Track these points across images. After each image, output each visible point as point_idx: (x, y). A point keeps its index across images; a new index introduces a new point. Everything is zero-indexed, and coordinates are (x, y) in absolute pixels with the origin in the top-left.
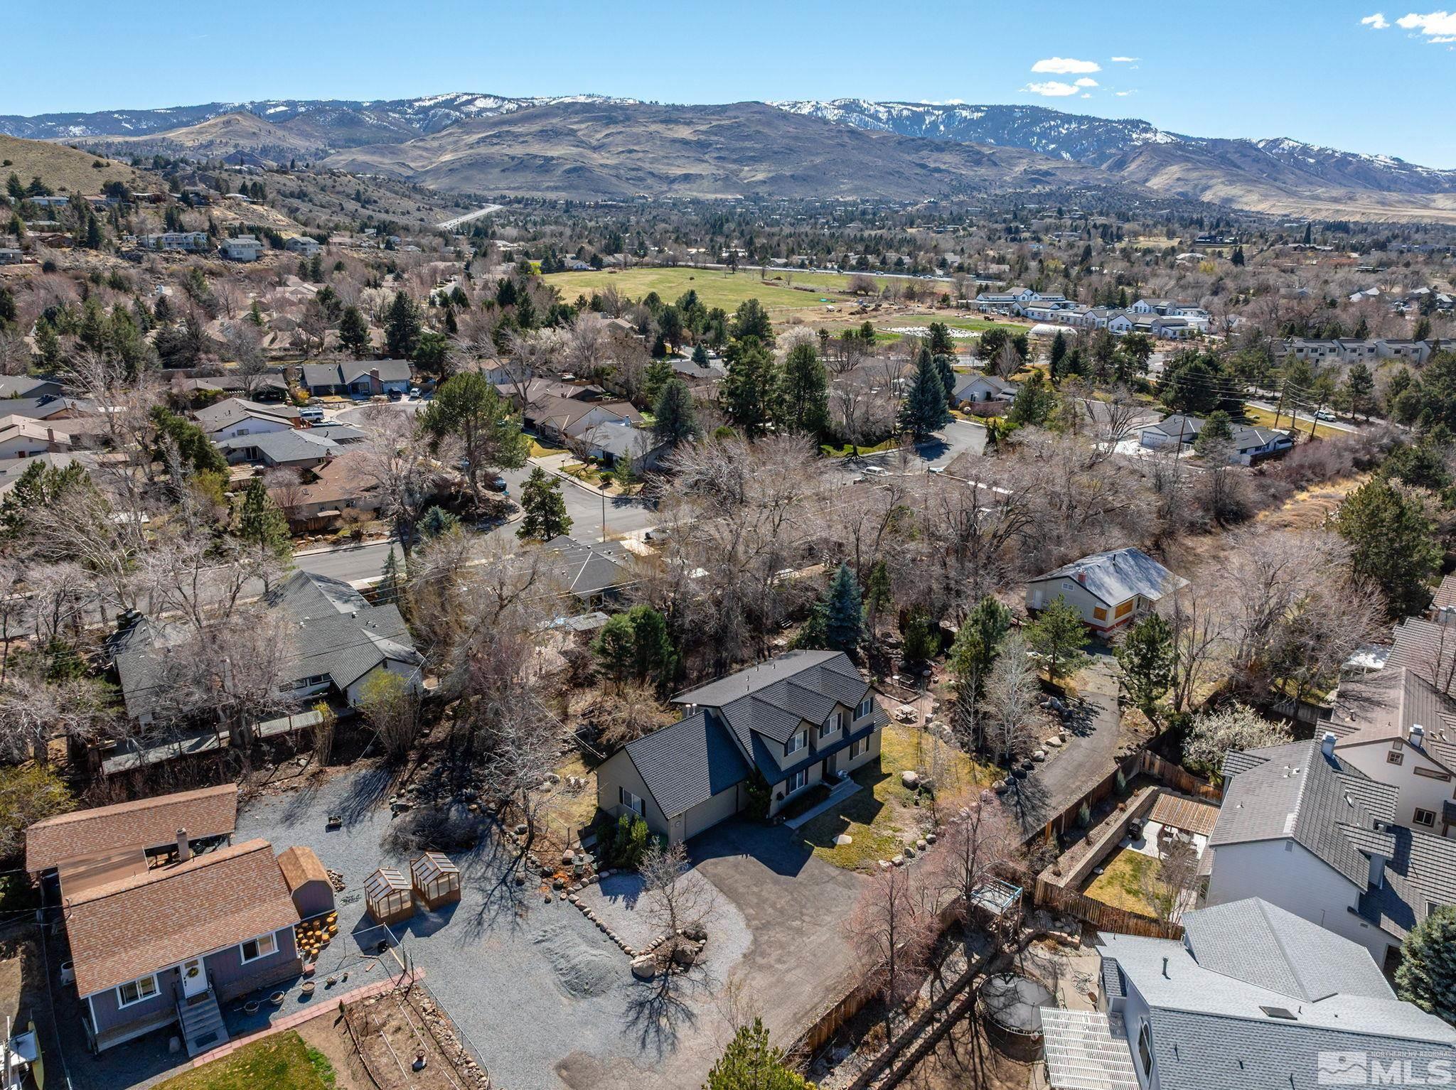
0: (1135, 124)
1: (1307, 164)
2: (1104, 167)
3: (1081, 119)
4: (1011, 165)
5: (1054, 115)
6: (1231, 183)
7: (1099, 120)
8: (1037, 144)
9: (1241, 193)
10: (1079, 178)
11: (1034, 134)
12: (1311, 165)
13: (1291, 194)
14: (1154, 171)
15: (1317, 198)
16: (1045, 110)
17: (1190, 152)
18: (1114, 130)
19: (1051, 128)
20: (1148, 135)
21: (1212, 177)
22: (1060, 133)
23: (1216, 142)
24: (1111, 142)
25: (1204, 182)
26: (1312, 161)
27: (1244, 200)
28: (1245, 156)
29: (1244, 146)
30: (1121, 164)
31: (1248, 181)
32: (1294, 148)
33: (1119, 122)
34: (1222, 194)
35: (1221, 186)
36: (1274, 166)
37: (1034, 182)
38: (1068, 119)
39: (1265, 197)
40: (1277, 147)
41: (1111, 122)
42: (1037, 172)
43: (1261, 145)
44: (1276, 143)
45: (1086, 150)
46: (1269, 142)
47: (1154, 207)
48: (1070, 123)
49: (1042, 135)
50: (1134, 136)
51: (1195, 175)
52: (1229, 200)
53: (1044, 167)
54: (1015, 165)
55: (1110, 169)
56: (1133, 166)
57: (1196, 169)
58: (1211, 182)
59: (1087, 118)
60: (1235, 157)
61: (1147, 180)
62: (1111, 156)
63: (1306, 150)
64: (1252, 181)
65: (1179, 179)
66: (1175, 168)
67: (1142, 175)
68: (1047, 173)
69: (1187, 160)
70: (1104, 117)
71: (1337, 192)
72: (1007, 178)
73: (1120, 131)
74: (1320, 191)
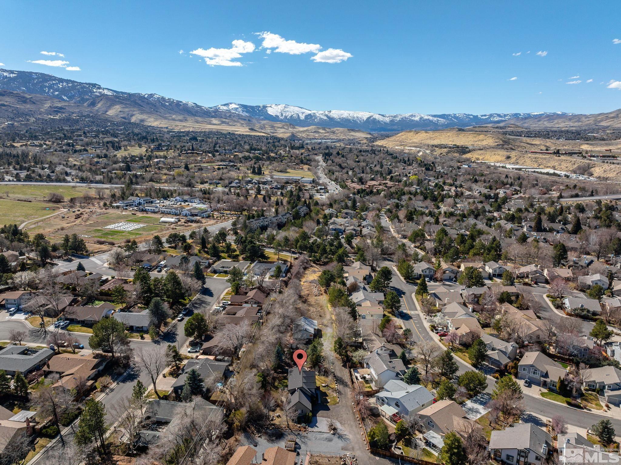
0: (94, 85)
1: (166, 105)
2: (85, 104)
3: (68, 81)
4: (43, 104)
5: (55, 79)
6: (142, 113)
7: (77, 82)
8: (48, 92)
9: (146, 118)
10: (77, 110)
11: (46, 87)
12: (167, 106)
13: (165, 118)
14: (109, 107)
15: (174, 120)
16: (48, 75)
17: (121, 99)
18: (84, 87)
19: (53, 84)
20: (101, 91)
21: (134, 111)
22: (58, 87)
23: (130, 95)
24: (86, 93)
25: (131, 112)
26: (167, 104)
27: (149, 120)
28: (143, 102)
29: (141, 98)
30: (93, 104)
31: (148, 113)
32: (159, 98)
33: (86, 83)
34: (139, 118)
35: (138, 115)
36: (155, 106)
37: (57, 112)
38: (61, 80)
39: (156, 120)
40: (152, 97)
41: (83, 83)
42: (57, 107)
43: (146, 96)
44: (151, 95)
45: (74, 96)
46: (149, 95)
47: (117, 126)
48: (63, 82)
49: (50, 87)
50: (95, 90)
51: (127, 110)
52: (142, 121)
53: (59, 105)
54: (44, 104)
55: (89, 106)
56: (99, 105)
57: (127, 107)
58: (135, 113)
59: (70, 81)
60: (139, 102)
61: (107, 111)
62: (87, 100)
63: (163, 98)
64: (150, 113)
65: (120, 111)
66: (117, 107)
67: (104, 109)
68: (61, 108)
69: (122, 103)
70: (79, 81)
71: (180, 117)
72: (42, 110)
73: (88, 88)
74: (174, 116)
